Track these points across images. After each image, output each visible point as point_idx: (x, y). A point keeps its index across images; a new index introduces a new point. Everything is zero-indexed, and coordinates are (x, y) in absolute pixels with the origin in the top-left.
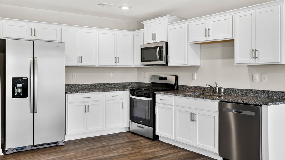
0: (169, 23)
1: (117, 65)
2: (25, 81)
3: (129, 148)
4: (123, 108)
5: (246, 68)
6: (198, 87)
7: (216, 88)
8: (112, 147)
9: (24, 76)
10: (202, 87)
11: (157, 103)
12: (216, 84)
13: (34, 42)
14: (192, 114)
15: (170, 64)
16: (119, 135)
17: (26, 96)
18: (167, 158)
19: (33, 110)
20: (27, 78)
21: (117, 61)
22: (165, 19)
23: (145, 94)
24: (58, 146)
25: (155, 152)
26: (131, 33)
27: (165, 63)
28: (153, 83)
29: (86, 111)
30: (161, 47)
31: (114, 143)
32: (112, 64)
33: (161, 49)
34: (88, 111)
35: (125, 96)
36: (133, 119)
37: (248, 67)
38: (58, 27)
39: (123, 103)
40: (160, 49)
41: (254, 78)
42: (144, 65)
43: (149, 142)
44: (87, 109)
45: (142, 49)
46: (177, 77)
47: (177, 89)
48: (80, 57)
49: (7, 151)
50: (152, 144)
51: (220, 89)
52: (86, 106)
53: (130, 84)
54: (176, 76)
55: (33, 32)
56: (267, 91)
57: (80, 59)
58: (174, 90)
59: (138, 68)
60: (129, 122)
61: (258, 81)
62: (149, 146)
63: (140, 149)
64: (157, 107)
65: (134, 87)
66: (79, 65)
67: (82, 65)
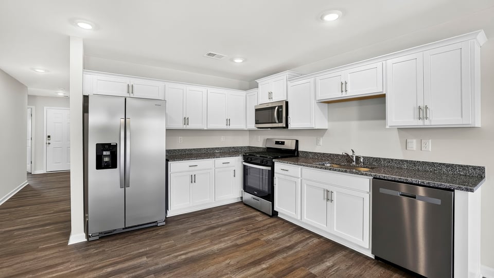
0: (290, 79)
1: (228, 127)
3: (244, 231)
4: (235, 176)
6: (324, 154)
7: (352, 156)
8: (223, 229)
9: (112, 141)
10: (330, 154)
11: (276, 173)
12: (353, 151)
13: (125, 99)
14: (328, 191)
15: (291, 126)
17: (115, 167)
18: (297, 252)
19: (125, 184)
20: (117, 144)
21: (228, 124)
22: (284, 75)
23: (262, 161)
24: (157, 226)
25: (277, 239)
26: (243, 93)
27: (285, 126)
28: (268, 148)
29: (192, 182)
30: (281, 107)
31: (225, 221)
33: (280, 110)
34: (195, 182)
35: (236, 162)
36: (246, 188)
37: (398, 131)
38: (160, 84)
39: (235, 171)
40: (278, 109)
41: (409, 145)
42: (258, 128)
43: (266, 219)
44: (193, 179)
45: (257, 110)
46: (297, 141)
47: (298, 156)
48: (187, 118)
49: (90, 237)
50: (271, 223)
51: (358, 158)
52: (192, 176)
53: (242, 148)
55: (130, 89)
56: (433, 163)
57: (186, 121)
58: (295, 156)
59: (250, 131)
60: (242, 191)
61: (415, 148)
62: (269, 227)
63: (257, 234)
64: (277, 178)
65: (247, 153)
66: (185, 127)
67: (188, 127)
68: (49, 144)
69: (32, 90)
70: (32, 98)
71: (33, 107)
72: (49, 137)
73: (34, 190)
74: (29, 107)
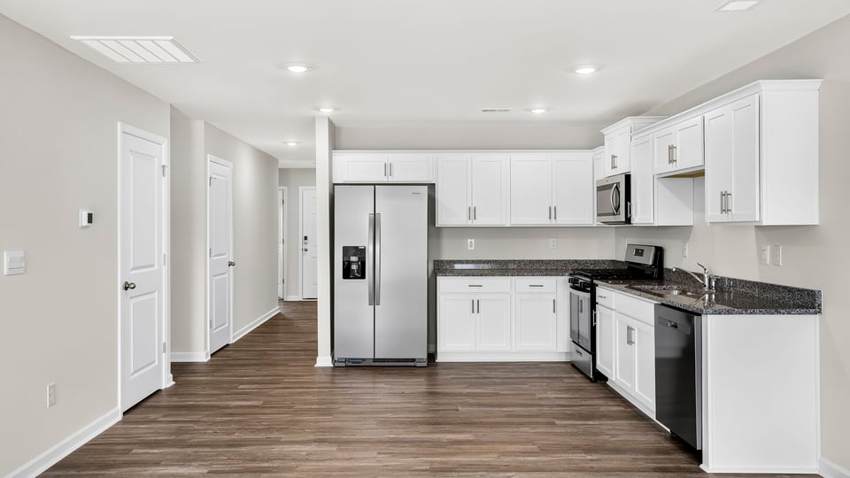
1: (553, 223)
2: (360, 252)
5: (753, 232)
9: (360, 244)
11: (598, 304)
13: (375, 187)
14: (629, 328)
15: (633, 221)
16: (541, 365)
19: (374, 299)
20: (365, 247)
21: (553, 216)
22: (629, 125)
24: (415, 366)
27: (624, 220)
29: (473, 311)
32: (542, 220)
34: (478, 311)
35: (560, 286)
36: (572, 334)
37: (756, 231)
39: (554, 301)
40: (617, 188)
41: (762, 256)
42: (603, 223)
44: (476, 307)
45: (599, 189)
46: (658, 250)
47: (661, 277)
48: (472, 208)
49: (336, 363)
52: (473, 301)
54: (656, 247)
55: (388, 169)
57: (472, 212)
60: (570, 342)
61: (768, 262)
64: (598, 313)
66: (470, 223)
67: (476, 223)
68: (306, 250)
69: (283, 163)
70: (284, 173)
71: (285, 188)
72: (306, 238)
73: (285, 319)
74: (281, 188)
